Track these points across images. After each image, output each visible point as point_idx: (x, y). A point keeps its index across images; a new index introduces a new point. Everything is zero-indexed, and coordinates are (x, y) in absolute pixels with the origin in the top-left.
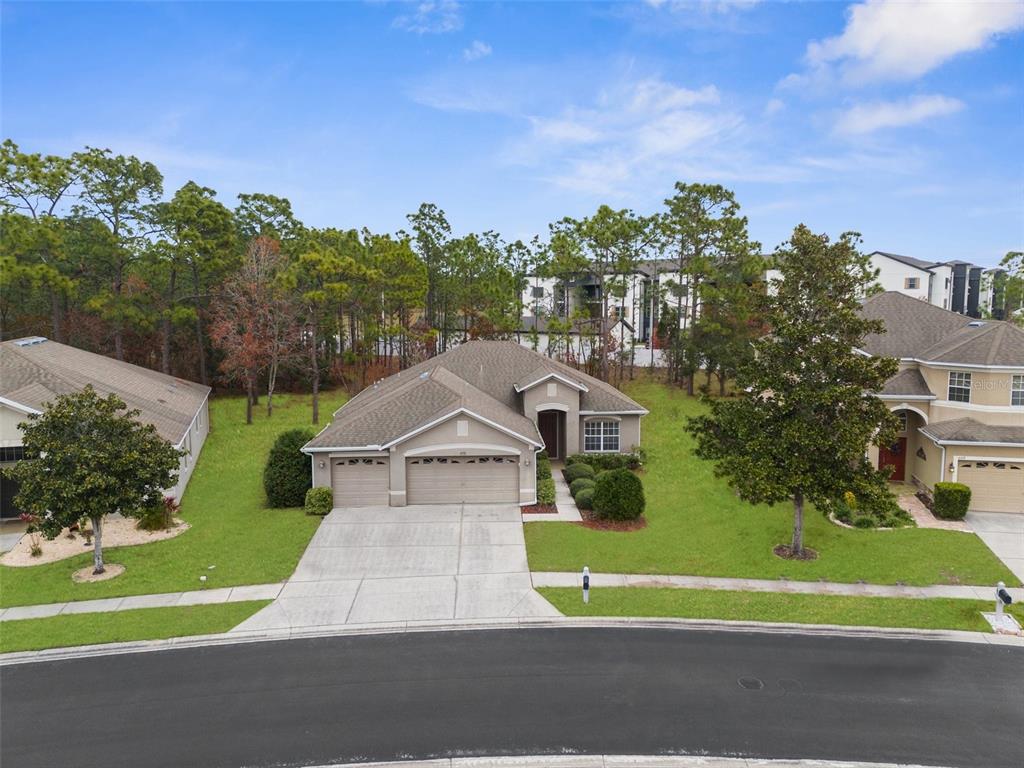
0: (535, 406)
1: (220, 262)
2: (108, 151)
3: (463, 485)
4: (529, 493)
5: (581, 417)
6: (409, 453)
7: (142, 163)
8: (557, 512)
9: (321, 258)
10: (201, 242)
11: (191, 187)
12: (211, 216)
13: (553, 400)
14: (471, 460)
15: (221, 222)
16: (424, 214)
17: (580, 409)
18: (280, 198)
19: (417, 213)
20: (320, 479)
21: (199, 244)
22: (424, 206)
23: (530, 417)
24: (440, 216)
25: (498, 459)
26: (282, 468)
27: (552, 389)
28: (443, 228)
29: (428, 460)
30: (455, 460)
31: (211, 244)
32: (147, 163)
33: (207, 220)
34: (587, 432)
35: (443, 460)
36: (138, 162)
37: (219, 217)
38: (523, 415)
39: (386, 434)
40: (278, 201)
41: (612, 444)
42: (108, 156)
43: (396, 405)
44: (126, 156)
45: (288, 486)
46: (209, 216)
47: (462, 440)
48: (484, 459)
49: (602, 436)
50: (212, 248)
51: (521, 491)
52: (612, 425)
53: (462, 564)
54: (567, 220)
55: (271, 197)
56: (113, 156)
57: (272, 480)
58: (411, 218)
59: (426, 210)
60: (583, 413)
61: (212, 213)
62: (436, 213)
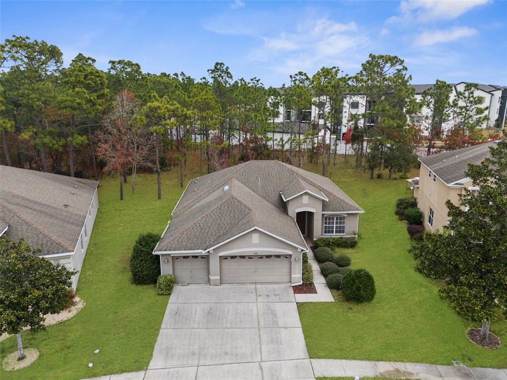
0: (294, 209)
1: (100, 108)
2: (27, 38)
3: (256, 271)
4: (297, 278)
5: (323, 215)
6: (221, 254)
7: (49, 45)
8: (316, 293)
9: (160, 105)
10: (88, 96)
11: (80, 57)
12: (93, 78)
13: (306, 205)
14: (261, 257)
15: (99, 82)
16: (217, 69)
17: (323, 211)
18: (134, 62)
19: (213, 68)
20: (166, 269)
21: (86, 97)
22: (217, 64)
23: (292, 216)
24: (227, 70)
25: (278, 256)
26: (141, 261)
27: (306, 199)
28: (228, 77)
29: (233, 257)
30: (250, 257)
31: (93, 97)
32: (52, 46)
33: (90, 81)
34: (326, 223)
35: (243, 257)
36: (47, 45)
37: (97, 79)
38: (288, 215)
39: (206, 240)
40: (133, 65)
41: (341, 230)
42: (28, 41)
43: (212, 217)
44: (39, 41)
45: (145, 273)
46: (91, 79)
47: (255, 245)
48: (268, 257)
49: (335, 225)
50: (94, 99)
51: (292, 276)
52: (341, 218)
53: (263, 349)
54: (300, 73)
55: (129, 62)
56: (31, 41)
57: (136, 269)
58: (210, 72)
59: (219, 66)
60: (324, 213)
61: (93, 77)
62: (224, 68)
